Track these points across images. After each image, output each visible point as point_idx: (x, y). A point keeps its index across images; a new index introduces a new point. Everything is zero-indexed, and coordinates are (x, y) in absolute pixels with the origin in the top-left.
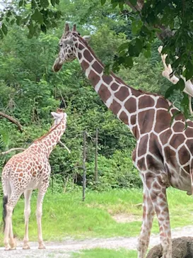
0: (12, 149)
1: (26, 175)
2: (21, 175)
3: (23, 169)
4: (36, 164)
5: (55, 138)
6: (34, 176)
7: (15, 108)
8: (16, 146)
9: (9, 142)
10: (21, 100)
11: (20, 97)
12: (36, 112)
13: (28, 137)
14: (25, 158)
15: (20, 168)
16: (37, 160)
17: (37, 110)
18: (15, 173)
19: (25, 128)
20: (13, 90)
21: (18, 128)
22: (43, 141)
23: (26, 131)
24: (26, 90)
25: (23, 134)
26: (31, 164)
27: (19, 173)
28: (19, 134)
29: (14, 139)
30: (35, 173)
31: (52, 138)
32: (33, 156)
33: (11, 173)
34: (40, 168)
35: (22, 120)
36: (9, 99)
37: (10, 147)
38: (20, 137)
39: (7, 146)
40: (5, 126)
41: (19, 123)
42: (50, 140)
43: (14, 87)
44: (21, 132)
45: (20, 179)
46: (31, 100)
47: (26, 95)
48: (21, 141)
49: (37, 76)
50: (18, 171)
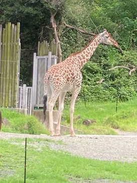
0: (116, 67)
1: (62, 79)
2: (58, 79)
3: (59, 75)
4: (69, 72)
5: (89, 53)
6: (68, 80)
7: (118, 38)
8: (119, 65)
9: (114, 62)
10: (123, 32)
11: (122, 30)
12: (133, 41)
13: (127, 58)
14: (61, 67)
15: (57, 74)
16: (70, 69)
17: (134, 39)
18: (54, 77)
19: (125, 52)
20: (117, 25)
21: (120, 52)
22: (77, 55)
23: (126, 55)
24: (126, 25)
25: (124, 56)
26: (65, 71)
27: (56, 78)
28: (121, 56)
29: (118, 59)
30: (69, 78)
31: (86, 53)
32: (67, 66)
33: (50, 78)
34: (73, 74)
35: (123, 46)
36: (114, 32)
37: (115, 65)
38: (121, 58)
39: (113, 65)
40: (111, 50)
41: (121, 48)
42: (84, 55)
43: (117, 23)
44: (122, 55)
45: (57, 82)
46: (129, 32)
47: (126, 29)
48: (122, 62)
49: (134, 16)
50: (56, 76)
